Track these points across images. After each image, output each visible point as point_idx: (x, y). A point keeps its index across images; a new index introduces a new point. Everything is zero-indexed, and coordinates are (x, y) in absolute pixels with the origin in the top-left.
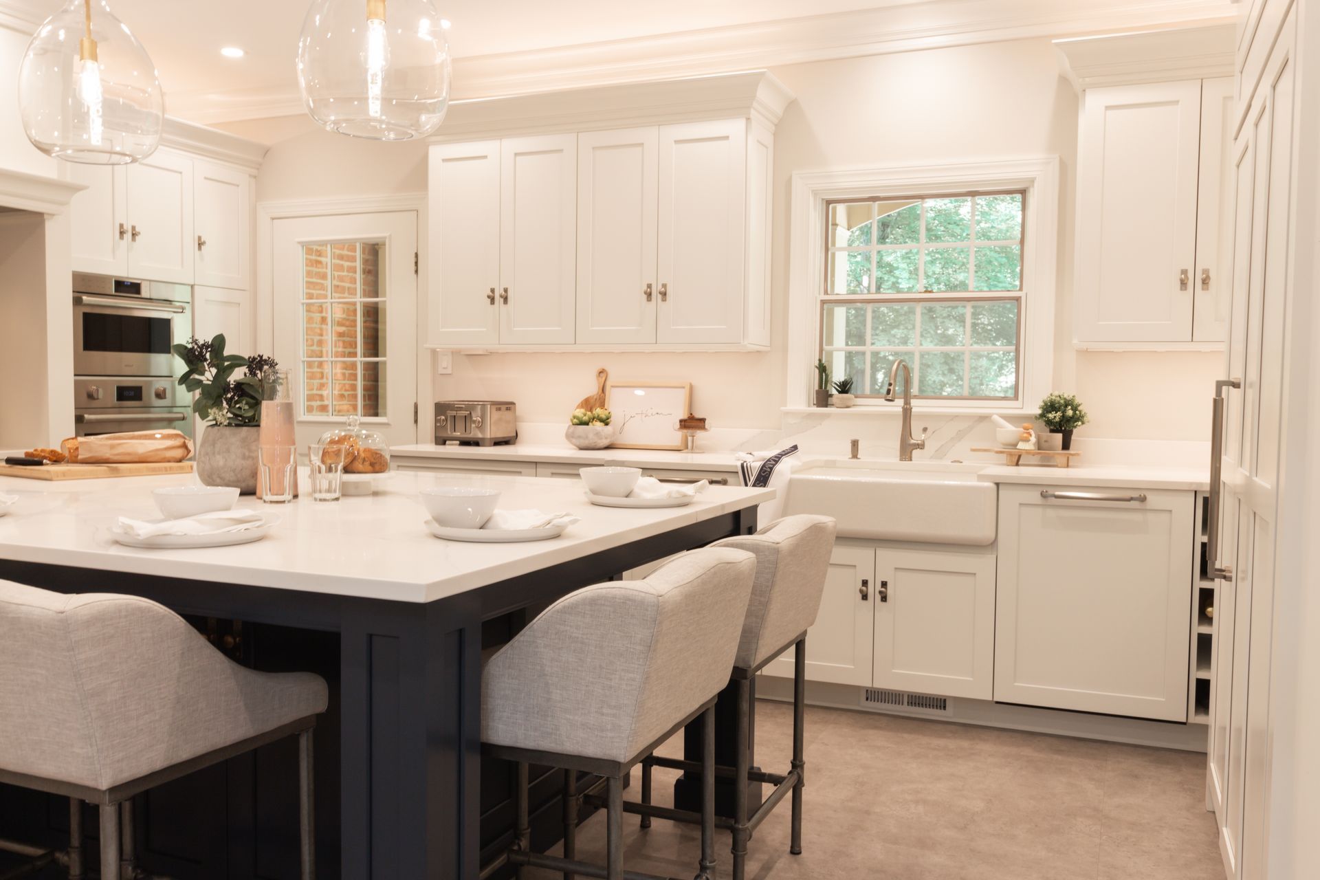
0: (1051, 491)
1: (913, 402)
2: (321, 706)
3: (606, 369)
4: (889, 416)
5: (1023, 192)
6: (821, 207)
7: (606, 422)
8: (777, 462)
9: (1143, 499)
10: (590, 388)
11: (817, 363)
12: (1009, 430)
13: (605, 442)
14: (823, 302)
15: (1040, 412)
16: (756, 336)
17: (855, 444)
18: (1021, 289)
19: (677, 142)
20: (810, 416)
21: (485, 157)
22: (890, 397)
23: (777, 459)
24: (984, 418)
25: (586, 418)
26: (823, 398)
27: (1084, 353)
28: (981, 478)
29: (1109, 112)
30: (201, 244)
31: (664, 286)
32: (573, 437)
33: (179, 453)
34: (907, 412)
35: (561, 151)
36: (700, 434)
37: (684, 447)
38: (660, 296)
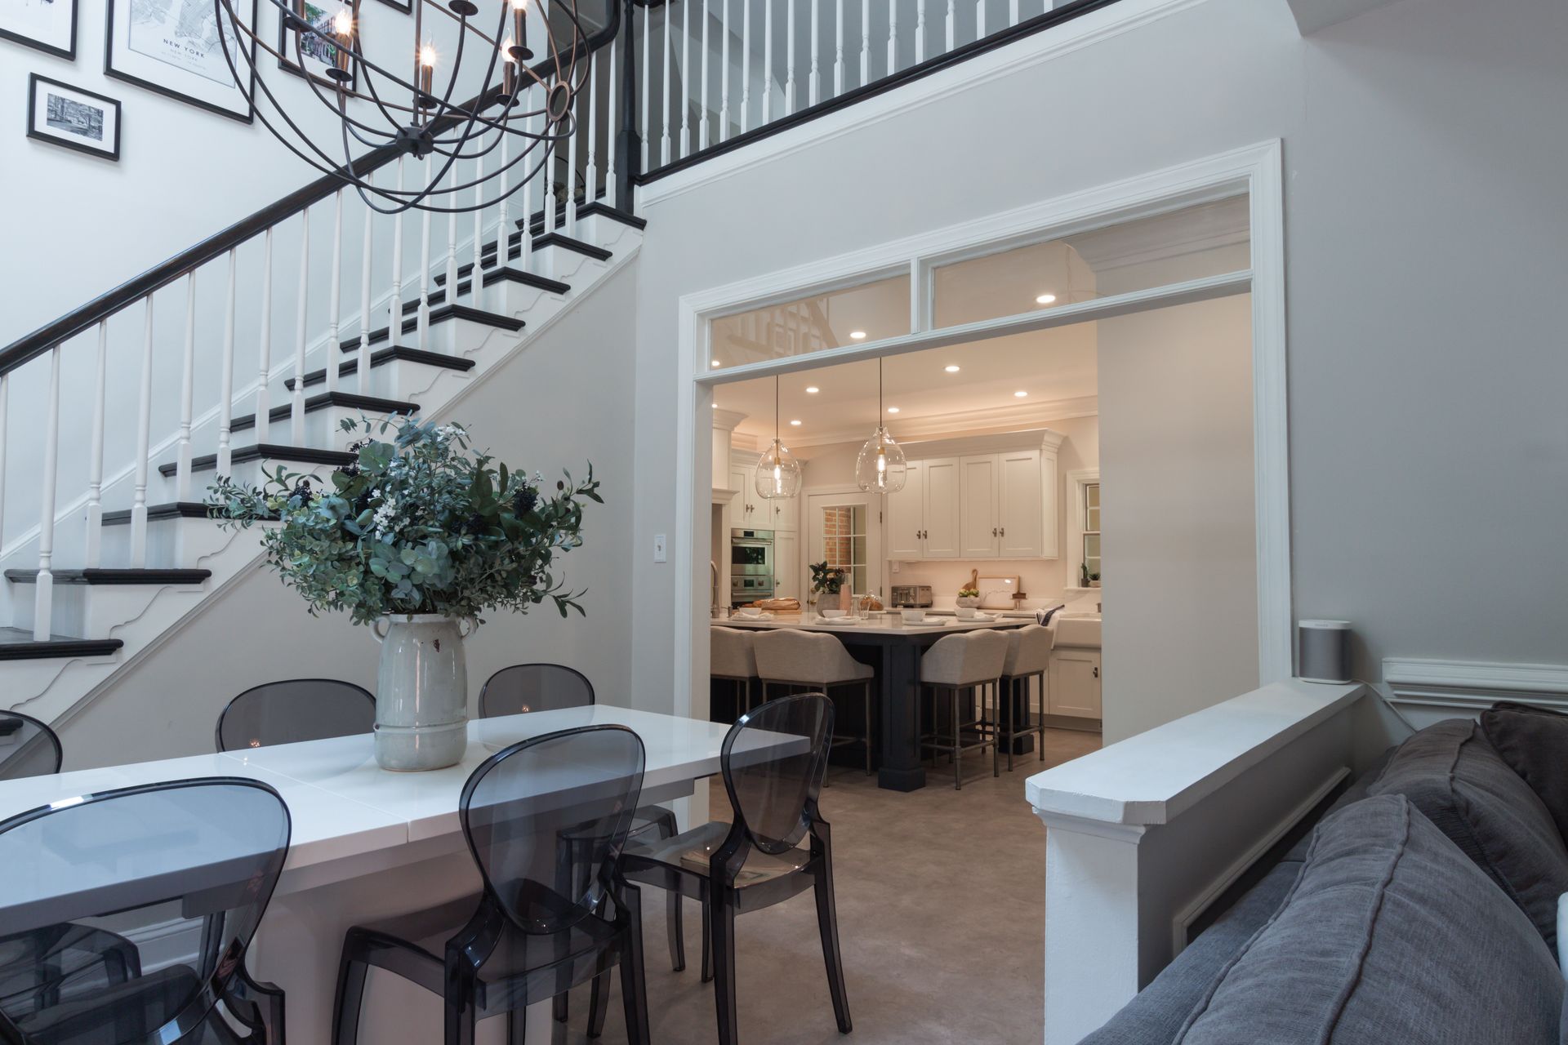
3: (977, 569)
6: (1082, 488)
7: (976, 595)
8: (1053, 613)
10: (969, 579)
11: (1081, 565)
13: (977, 605)
14: (1084, 535)
16: (1049, 550)
17: (1099, 605)
19: (1007, 461)
20: (1079, 592)
21: (915, 468)
23: (1053, 611)
25: (968, 593)
26: (1083, 583)
30: (778, 511)
31: (1003, 529)
32: (960, 602)
33: (796, 606)
35: (951, 465)
36: (1023, 601)
37: (1015, 608)
38: (1000, 534)
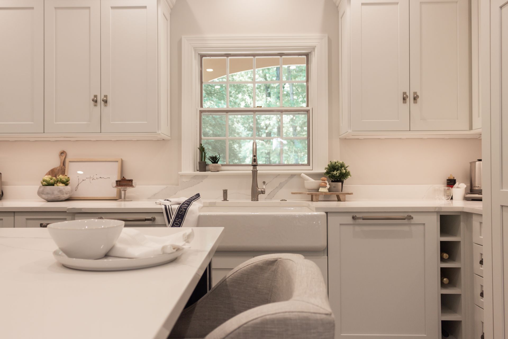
0: (358, 215)
3: (65, 151)
5: (307, 55)
6: (198, 58)
7: (66, 183)
8: (189, 205)
9: (410, 218)
10: (55, 163)
11: (198, 146)
12: (312, 183)
13: (66, 196)
14: (201, 112)
15: (325, 171)
17: (225, 192)
18: (308, 106)
19: (112, 8)
20: (195, 177)
23: (188, 203)
24: (292, 176)
25: (52, 181)
26: (203, 167)
29: (364, 7)
31: (106, 96)
32: (43, 194)
34: (255, 173)
36: (129, 189)
37: (118, 198)
38: (102, 103)
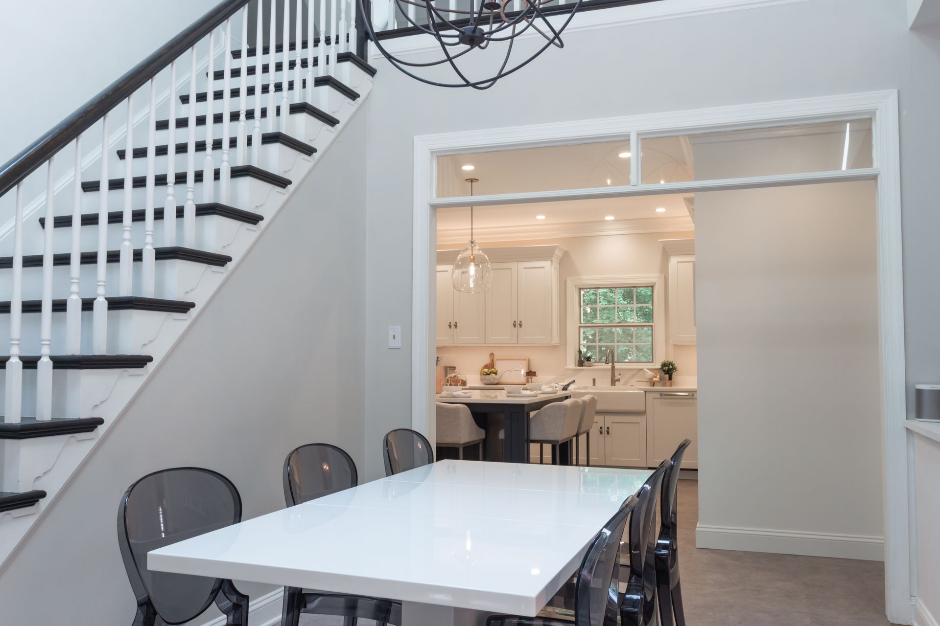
0: (665, 393)
1: (615, 364)
2: (483, 436)
3: (494, 353)
4: (607, 370)
5: (652, 287)
6: (578, 291)
7: (496, 373)
8: (568, 386)
9: (692, 395)
10: (487, 361)
11: (578, 350)
12: (650, 374)
13: (496, 382)
14: (580, 327)
15: (660, 367)
16: (555, 340)
17: (594, 380)
18: (653, 322)
19: (524, 268)
20: (576, 370)
21: (447, 271)
22: (607, 362)
24: (641, 370)
25: (489, 372)
26: (581, 363)
27: (676, 346)
28: (640, 389)
29: (679, 264)
31: (521, 322)
32: (484, 380)
34: (613, 368)
36: (534, 378)
37: (527, 383)
38: (519, 326)
